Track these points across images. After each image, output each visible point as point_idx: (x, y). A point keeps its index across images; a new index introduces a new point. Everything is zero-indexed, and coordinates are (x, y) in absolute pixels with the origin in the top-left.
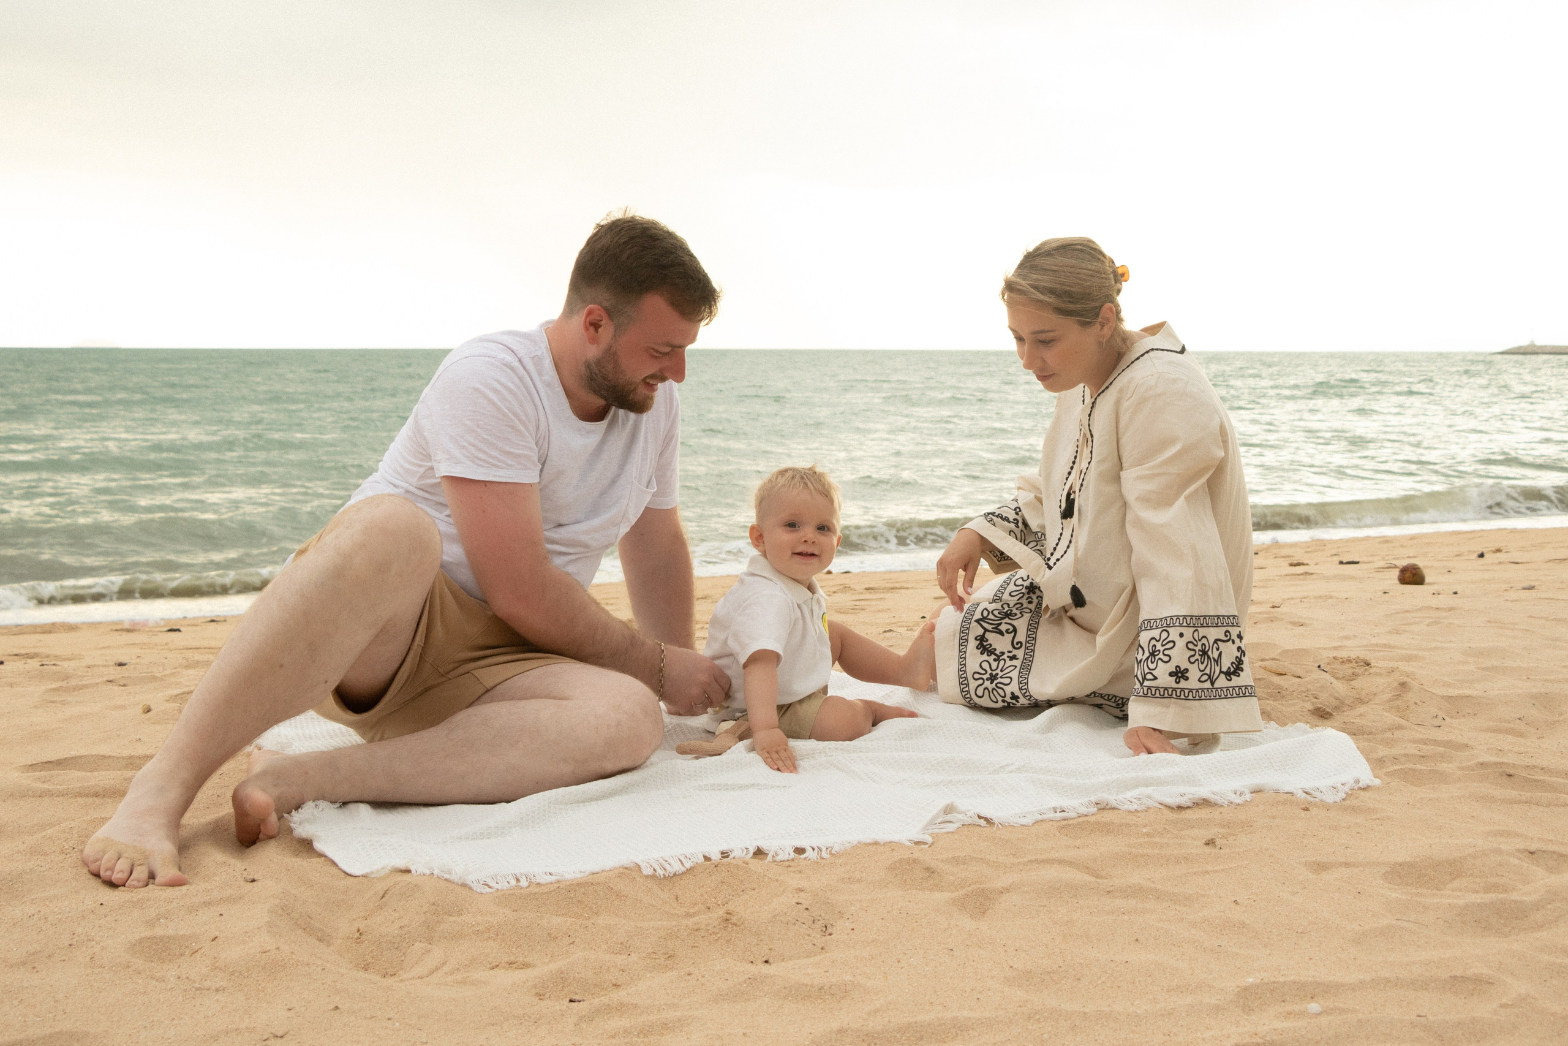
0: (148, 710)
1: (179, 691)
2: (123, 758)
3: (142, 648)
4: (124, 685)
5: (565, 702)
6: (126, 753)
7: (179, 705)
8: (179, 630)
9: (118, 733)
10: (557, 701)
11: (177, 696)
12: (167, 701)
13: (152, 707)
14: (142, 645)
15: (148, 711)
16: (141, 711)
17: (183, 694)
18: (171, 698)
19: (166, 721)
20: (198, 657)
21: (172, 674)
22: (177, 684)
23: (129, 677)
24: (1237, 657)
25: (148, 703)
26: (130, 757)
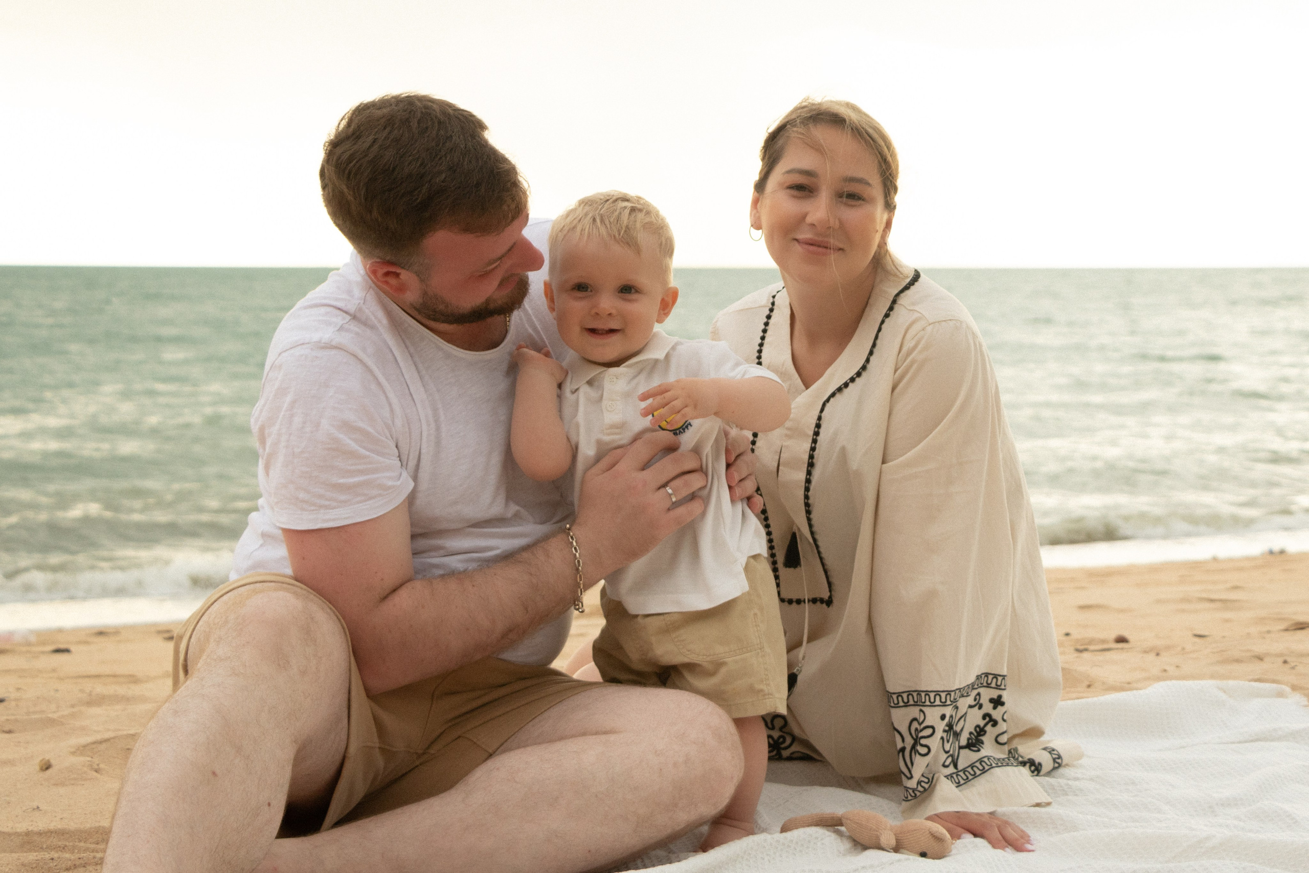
0: (47, 766)
1: (89, 739)
2: (17, 834)
3: (20, 677)
4: (10, 732)
5: (612, 737)
6: (22, 827)
7: (89, 759)
8: (67, 651)
9: (8, 799)
10: (603, 738)
11: (85, 746)
12: (73, 753)
13: (53, 762)
14: (21, 673)
15: (47, 768)
16: (38, 768)
17: (94, 743)
18: (78, 749)
19: (73, 782)
20: (99, 689)
21: (73, 715)
22: (83, 729)
23: (16, 721)
24: (978, 726)
25: (47, 757)
26: (28, 833)
